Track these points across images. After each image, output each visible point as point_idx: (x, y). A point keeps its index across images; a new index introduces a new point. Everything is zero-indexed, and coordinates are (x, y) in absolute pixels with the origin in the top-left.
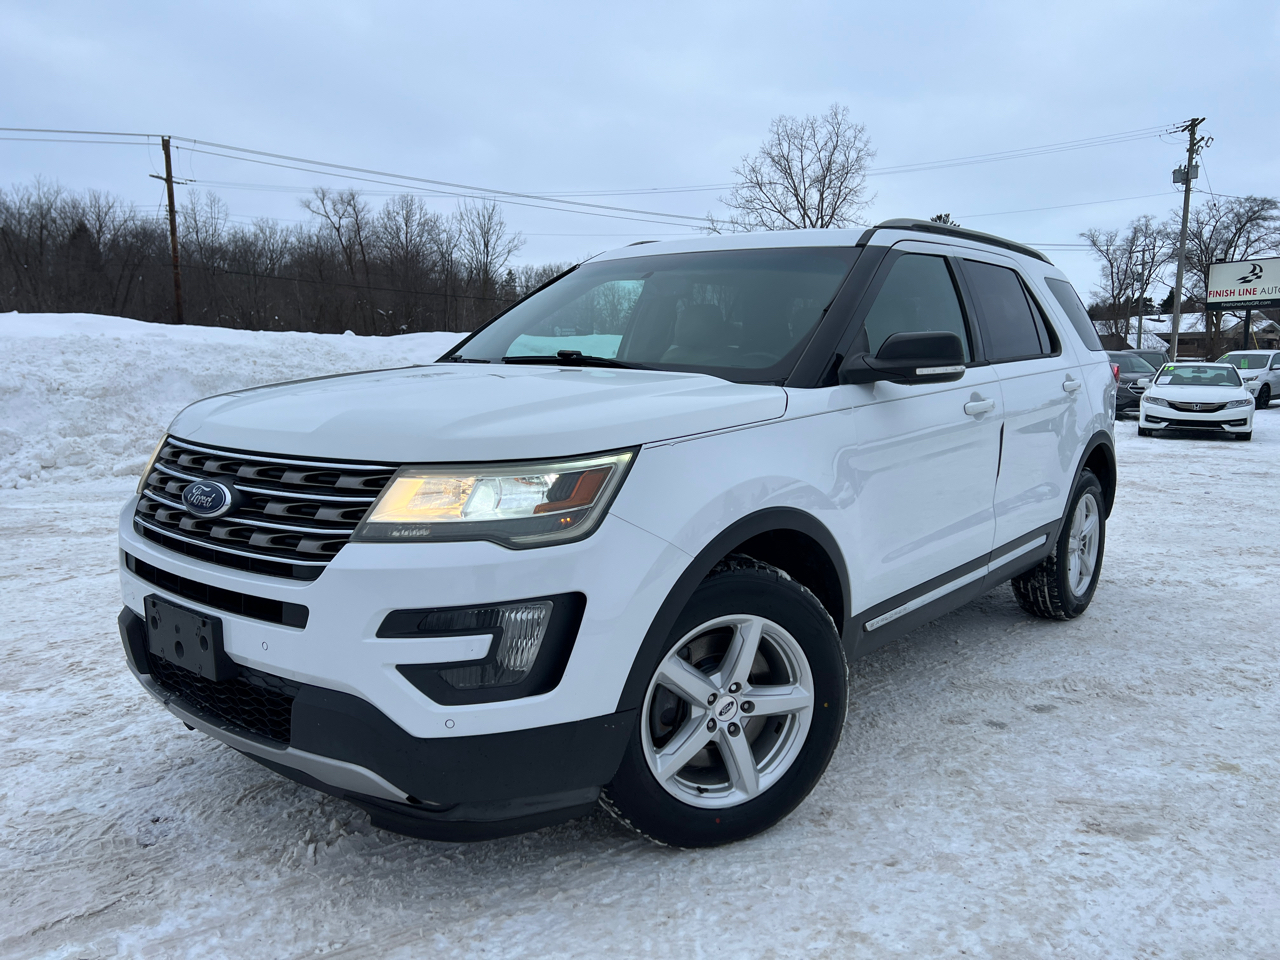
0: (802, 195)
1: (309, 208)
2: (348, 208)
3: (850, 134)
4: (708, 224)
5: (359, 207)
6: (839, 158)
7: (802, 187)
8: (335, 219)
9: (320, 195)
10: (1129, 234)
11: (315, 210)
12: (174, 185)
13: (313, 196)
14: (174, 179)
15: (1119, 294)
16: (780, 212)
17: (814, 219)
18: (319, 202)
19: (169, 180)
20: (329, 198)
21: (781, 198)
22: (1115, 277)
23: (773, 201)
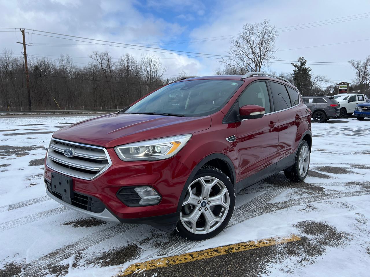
0: (253, 49)
1: (91, 57)
3: (270, 29)
4: (222, 60)
5: (109, 57)
6: (266, 37)
7: (253, 47)
8: (100, 61)
9: (95, 54)
10: (365, 61)
11: (94, 58)
12: (26, 45)
14: (26, 44)
15: (362, 81)
16: (246, 55)
17: (257, 57)
18: (95, 56)
19: (24, 44)
20: (98, 55)
21: (246, 51)
22: (361, 75)
23: (243, 52)
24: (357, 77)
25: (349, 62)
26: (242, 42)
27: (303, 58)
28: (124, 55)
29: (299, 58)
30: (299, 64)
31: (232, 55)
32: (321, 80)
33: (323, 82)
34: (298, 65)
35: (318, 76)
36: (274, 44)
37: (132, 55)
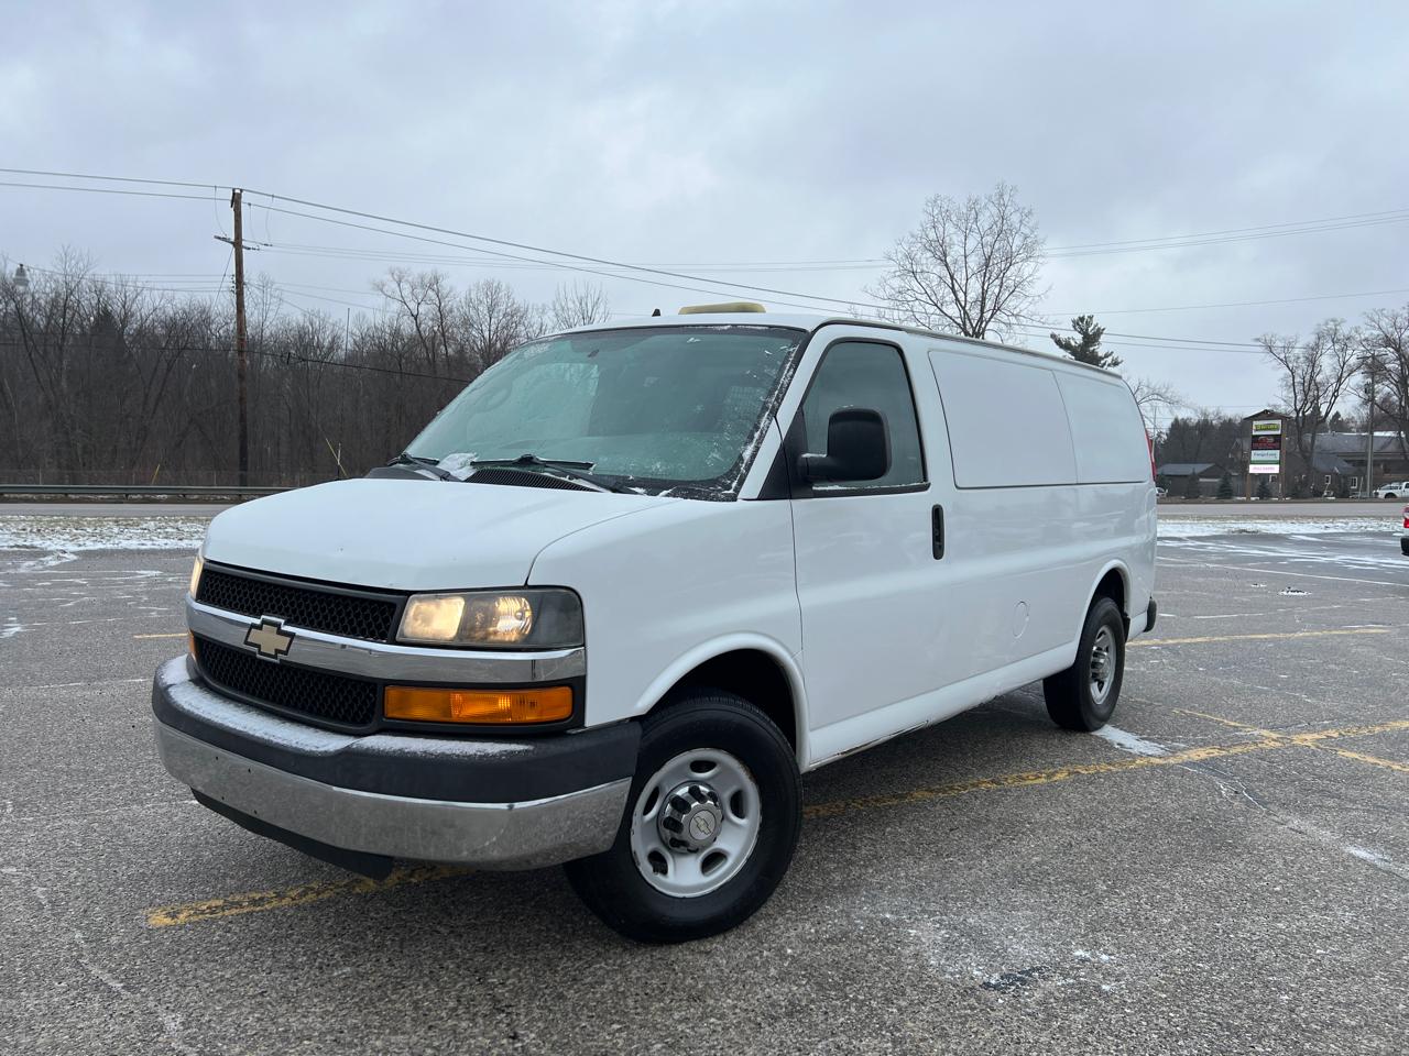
1: (382, 291)
2: (430, 292)
3: (1016, 217)
5: (444, 292)
7: (963, 277)
8: (413, 306)
9: (397, 277)
11: (389, 293)
12: (244, 250)
13: (389, 277)
14: (244, 243)
15: (1302, 407)
16: (936, 305)
18: (395, 285)
19: (237, 244)
20: (407, 281)
21: (937, 289)
22: (1299, 388)
23: (929, 292)
24: (1285, 393)
25: (1258, 340)
26: (927, 260)
27: (1091, 317)
28: (482, 282)
29: (1076, 318)
30: (1078, 338)
31: (886, 303)
32: (1156, 397)
33: (1160, 404)
34: (1073, 344)
35: (1145, 382)
36: (1035, 270)
37: (508, 288)
